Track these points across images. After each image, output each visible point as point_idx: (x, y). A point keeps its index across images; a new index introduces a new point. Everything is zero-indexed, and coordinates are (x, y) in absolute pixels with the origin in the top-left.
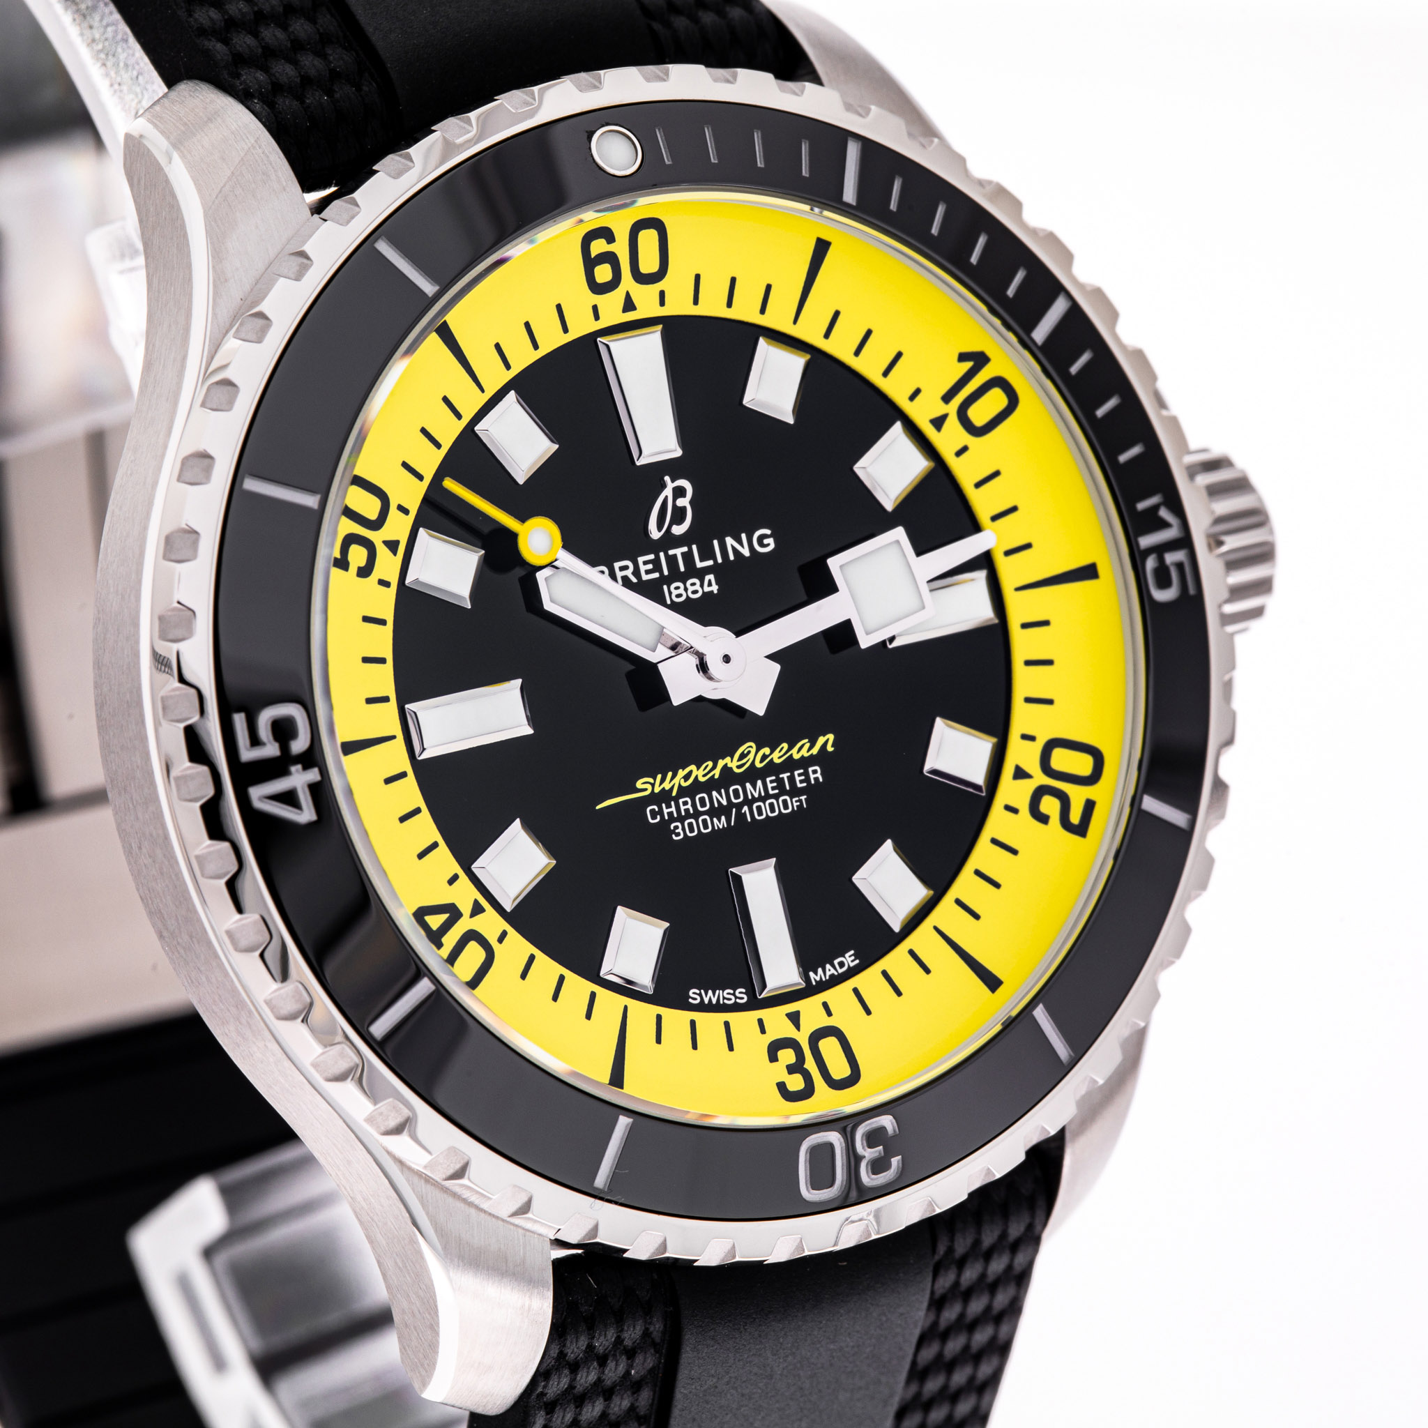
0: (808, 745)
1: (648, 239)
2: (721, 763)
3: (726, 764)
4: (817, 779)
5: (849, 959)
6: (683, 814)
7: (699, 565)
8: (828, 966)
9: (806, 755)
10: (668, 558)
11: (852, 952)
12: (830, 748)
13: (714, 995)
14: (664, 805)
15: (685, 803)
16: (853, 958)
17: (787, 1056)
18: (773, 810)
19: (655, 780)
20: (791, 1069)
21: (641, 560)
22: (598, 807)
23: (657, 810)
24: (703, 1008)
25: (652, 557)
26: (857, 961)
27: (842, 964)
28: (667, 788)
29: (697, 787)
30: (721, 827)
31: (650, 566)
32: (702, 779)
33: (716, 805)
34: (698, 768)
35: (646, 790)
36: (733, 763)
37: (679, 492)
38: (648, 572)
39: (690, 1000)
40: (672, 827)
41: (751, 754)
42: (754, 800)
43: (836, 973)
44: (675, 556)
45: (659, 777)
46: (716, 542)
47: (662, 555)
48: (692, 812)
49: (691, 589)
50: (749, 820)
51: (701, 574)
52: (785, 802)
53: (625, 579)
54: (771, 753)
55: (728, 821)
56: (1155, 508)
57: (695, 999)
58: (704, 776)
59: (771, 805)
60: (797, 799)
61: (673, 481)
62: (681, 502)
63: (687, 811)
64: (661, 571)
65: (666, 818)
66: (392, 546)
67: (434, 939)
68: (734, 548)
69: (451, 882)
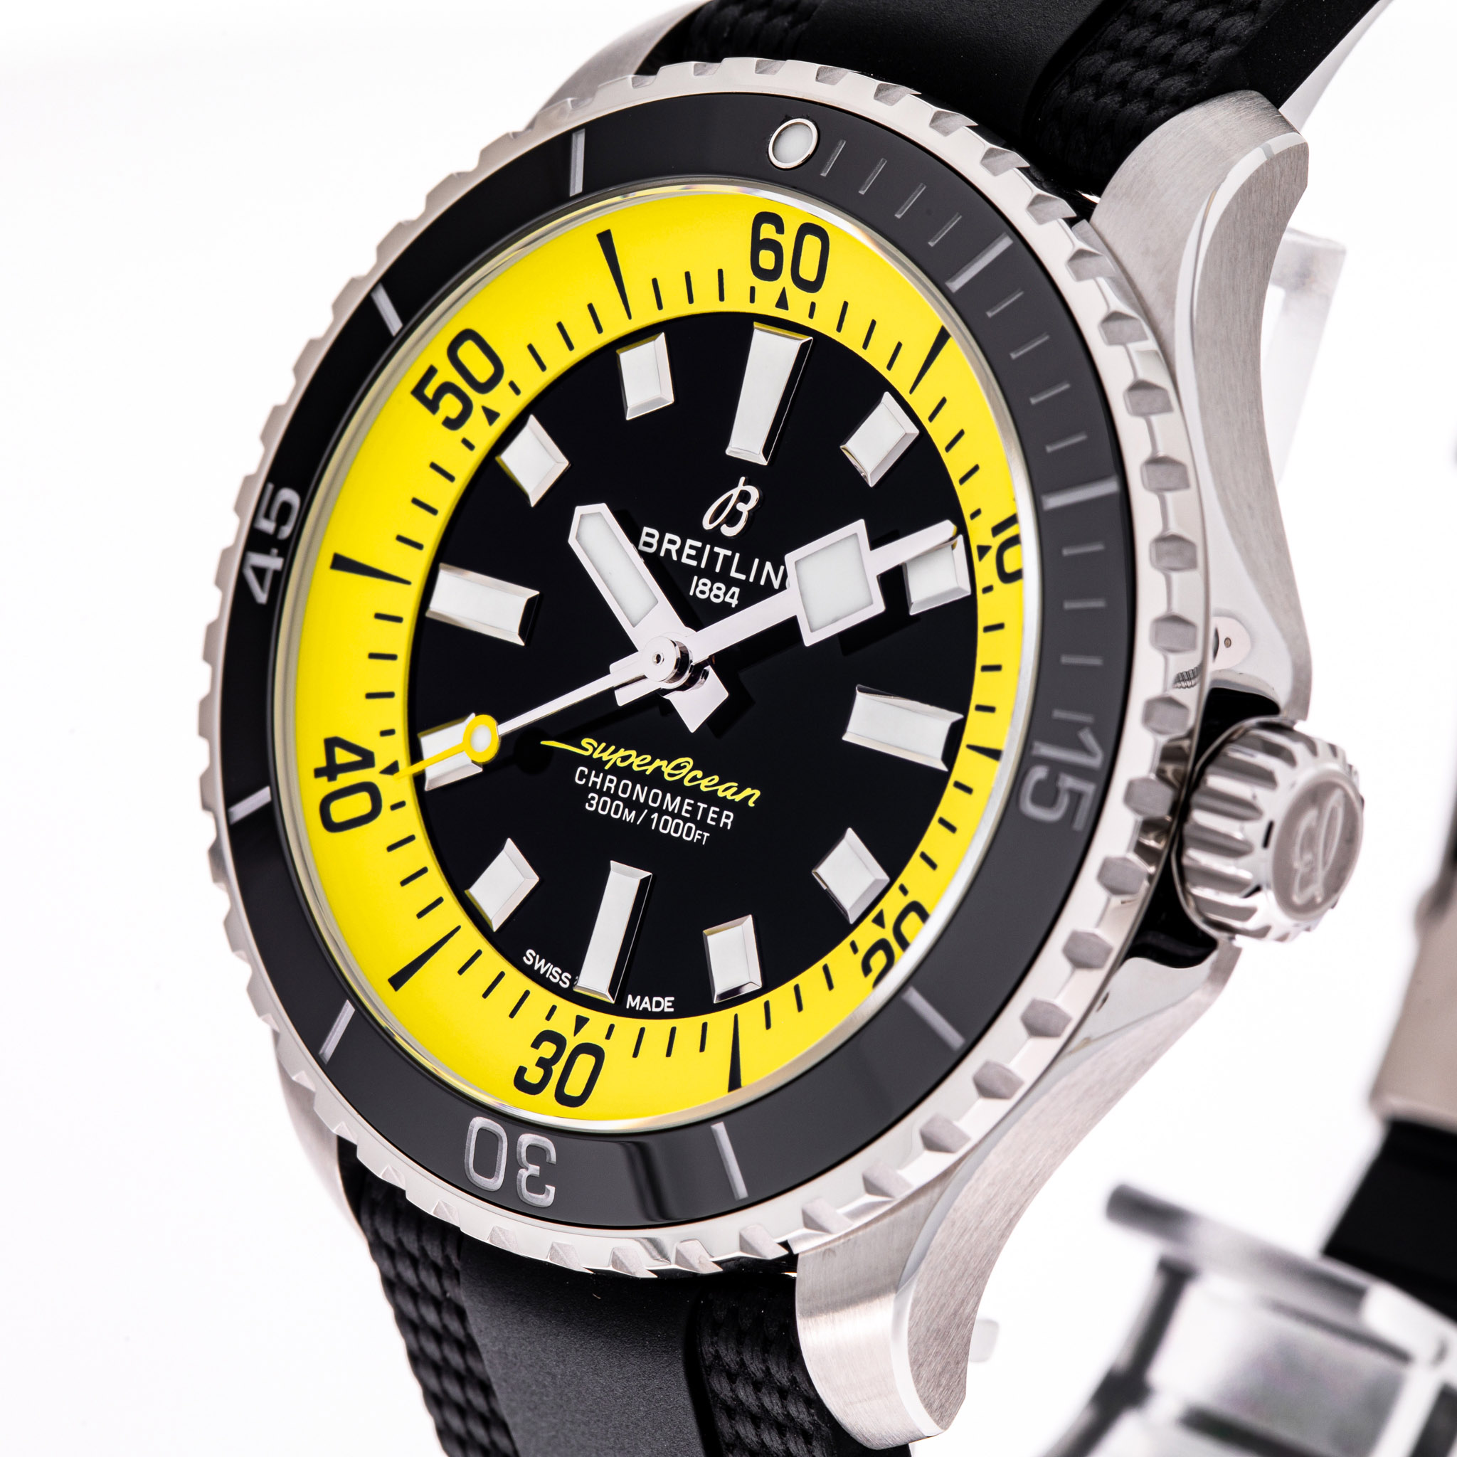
0: (735, 789)
1: (812, 247)
2: (658, 763)
3: (661, 766)
4: (726, 824)
5: (666, 1003)
6: (605, 790)
7: (733, 574)
8: (647, 999)
9: (729, 797)
10: (712, 549)
11: (672, 999)
12: (751, 804)
13: (545, 965)
14: (594, 772)
15: (611, 781)
16: (670, 1004)
18: (676, 831)
19: (598, 746)
20: (541, 1062)
21: (689, 542)
22: (543, 743)
23: (586, 773)
24: (524, 968)
25: (699, 544)
26: (672, 1010)
27: (658, 1004)
28: (604, 759)
30: (628, 820)
31: (693, 552)
32: (635, 768)
33: (634, 798)
34: (637, 756)
35: (587, 750)
36: (667, 769)
37: (744, 497)
38: (689, 556)
39: (522, 958)
40: (591, 795)
41: (684, 769)
42: (666, 812)
43: (650, 1010)
44: (718, 554)
45: (603, 745)
46: (757, 561)
47: (708, 547)
48: (612, 792)
49: (715, 591)
50: (653, 828)
51: (730, 583)
52: (690, 829)
53: (668, 553)
54: (702, 778)
55: (637, 818)
57: (528, 959)
58: (639, 766)
59: (678, 825)
60: (701, 832)
61: (745, 484)
62: (741, 507)
63: (609, 789)
64: (699, 563)
65: (590, 785)
66: (491, 416)
67: (330, 770)
68: (768, 575)
69: (385, 733)
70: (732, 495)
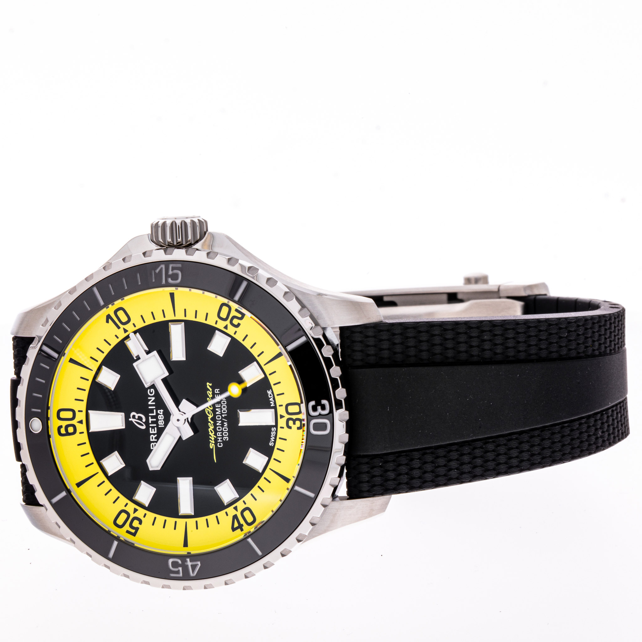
0: (209, 391)
1: (63, 415)
2: (210, 420)
4: (219, 391)
5: (269, 392)
6: (221, 435)
7: (155, 414)
8: (270, 400)
10: (151, 424)
11: (268, 391)
12: (211, 385)
13: (272, 438)
14: (218, 441)
15: (219, 434)
16: (269, 391)
17: (291, 423)
18: (225, 407)
19: (211, 442)
20: (294, 423)
21: (151, 432)
22: (216, 462)
23: (219, 444)
24: (275, 442)
25: (150, 428)
27: (271, 395)
28: (214, 439)
29: (215, 429)
30: (227, 424)
31: (153, 430)
32: (213, 427)
33: (221, 425)
34: (210, 428)
35: (213, 446)
36: (210, 416)
37: (134, 417)
38: (154, 431)
39: (272, 445)
40: (224, 440)
41: (208, 410)
42: (221, 412)
43: (273, 398)
44: (151, 421)
45: (210, 441)
46: (150, 407)
47: (150, 425)
49: (161, 418)
51: (158, 414)
52: (223, 403)
53: (155, 438)
55: (225, 422)
56: (155, 273)
57: (272, 444)
59: (223, 407)
61: (131, 418)
63: (221, 434)
64: (155, 427)
65: (222, 441)
66: (135, 510)
67: (240, 527)
68: (152, 402)
69: (227, 515)
70: (135, 421)
